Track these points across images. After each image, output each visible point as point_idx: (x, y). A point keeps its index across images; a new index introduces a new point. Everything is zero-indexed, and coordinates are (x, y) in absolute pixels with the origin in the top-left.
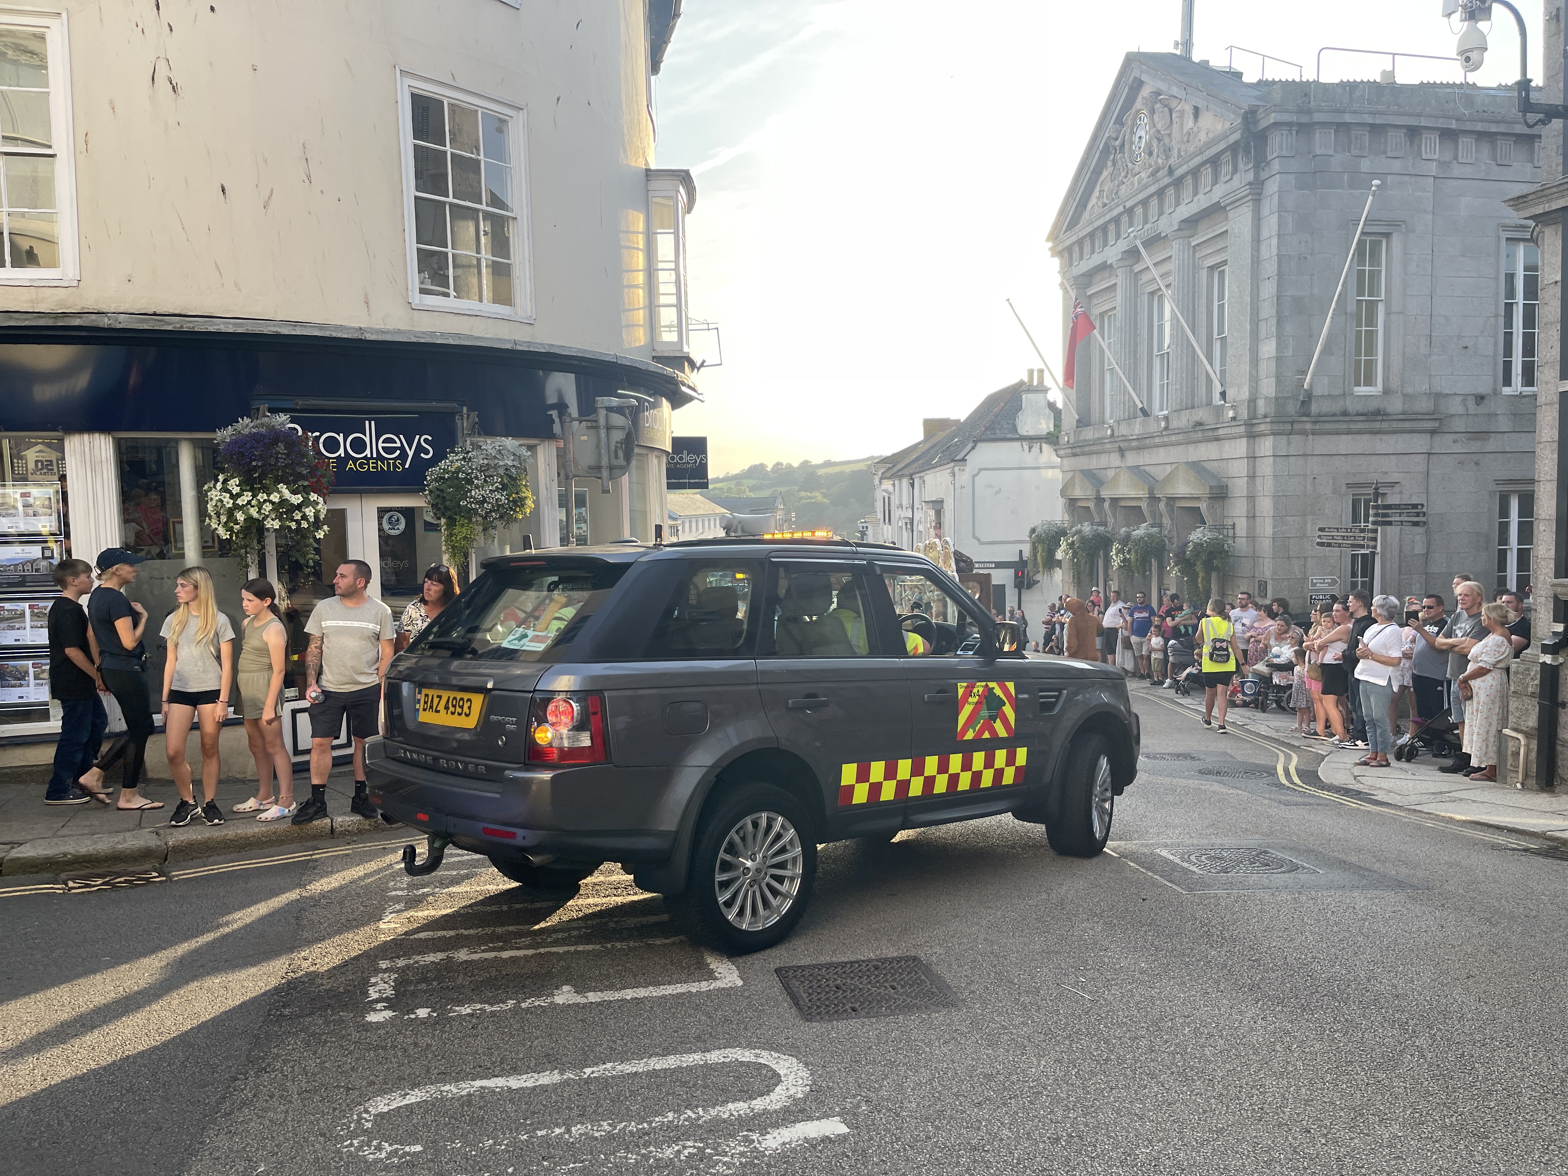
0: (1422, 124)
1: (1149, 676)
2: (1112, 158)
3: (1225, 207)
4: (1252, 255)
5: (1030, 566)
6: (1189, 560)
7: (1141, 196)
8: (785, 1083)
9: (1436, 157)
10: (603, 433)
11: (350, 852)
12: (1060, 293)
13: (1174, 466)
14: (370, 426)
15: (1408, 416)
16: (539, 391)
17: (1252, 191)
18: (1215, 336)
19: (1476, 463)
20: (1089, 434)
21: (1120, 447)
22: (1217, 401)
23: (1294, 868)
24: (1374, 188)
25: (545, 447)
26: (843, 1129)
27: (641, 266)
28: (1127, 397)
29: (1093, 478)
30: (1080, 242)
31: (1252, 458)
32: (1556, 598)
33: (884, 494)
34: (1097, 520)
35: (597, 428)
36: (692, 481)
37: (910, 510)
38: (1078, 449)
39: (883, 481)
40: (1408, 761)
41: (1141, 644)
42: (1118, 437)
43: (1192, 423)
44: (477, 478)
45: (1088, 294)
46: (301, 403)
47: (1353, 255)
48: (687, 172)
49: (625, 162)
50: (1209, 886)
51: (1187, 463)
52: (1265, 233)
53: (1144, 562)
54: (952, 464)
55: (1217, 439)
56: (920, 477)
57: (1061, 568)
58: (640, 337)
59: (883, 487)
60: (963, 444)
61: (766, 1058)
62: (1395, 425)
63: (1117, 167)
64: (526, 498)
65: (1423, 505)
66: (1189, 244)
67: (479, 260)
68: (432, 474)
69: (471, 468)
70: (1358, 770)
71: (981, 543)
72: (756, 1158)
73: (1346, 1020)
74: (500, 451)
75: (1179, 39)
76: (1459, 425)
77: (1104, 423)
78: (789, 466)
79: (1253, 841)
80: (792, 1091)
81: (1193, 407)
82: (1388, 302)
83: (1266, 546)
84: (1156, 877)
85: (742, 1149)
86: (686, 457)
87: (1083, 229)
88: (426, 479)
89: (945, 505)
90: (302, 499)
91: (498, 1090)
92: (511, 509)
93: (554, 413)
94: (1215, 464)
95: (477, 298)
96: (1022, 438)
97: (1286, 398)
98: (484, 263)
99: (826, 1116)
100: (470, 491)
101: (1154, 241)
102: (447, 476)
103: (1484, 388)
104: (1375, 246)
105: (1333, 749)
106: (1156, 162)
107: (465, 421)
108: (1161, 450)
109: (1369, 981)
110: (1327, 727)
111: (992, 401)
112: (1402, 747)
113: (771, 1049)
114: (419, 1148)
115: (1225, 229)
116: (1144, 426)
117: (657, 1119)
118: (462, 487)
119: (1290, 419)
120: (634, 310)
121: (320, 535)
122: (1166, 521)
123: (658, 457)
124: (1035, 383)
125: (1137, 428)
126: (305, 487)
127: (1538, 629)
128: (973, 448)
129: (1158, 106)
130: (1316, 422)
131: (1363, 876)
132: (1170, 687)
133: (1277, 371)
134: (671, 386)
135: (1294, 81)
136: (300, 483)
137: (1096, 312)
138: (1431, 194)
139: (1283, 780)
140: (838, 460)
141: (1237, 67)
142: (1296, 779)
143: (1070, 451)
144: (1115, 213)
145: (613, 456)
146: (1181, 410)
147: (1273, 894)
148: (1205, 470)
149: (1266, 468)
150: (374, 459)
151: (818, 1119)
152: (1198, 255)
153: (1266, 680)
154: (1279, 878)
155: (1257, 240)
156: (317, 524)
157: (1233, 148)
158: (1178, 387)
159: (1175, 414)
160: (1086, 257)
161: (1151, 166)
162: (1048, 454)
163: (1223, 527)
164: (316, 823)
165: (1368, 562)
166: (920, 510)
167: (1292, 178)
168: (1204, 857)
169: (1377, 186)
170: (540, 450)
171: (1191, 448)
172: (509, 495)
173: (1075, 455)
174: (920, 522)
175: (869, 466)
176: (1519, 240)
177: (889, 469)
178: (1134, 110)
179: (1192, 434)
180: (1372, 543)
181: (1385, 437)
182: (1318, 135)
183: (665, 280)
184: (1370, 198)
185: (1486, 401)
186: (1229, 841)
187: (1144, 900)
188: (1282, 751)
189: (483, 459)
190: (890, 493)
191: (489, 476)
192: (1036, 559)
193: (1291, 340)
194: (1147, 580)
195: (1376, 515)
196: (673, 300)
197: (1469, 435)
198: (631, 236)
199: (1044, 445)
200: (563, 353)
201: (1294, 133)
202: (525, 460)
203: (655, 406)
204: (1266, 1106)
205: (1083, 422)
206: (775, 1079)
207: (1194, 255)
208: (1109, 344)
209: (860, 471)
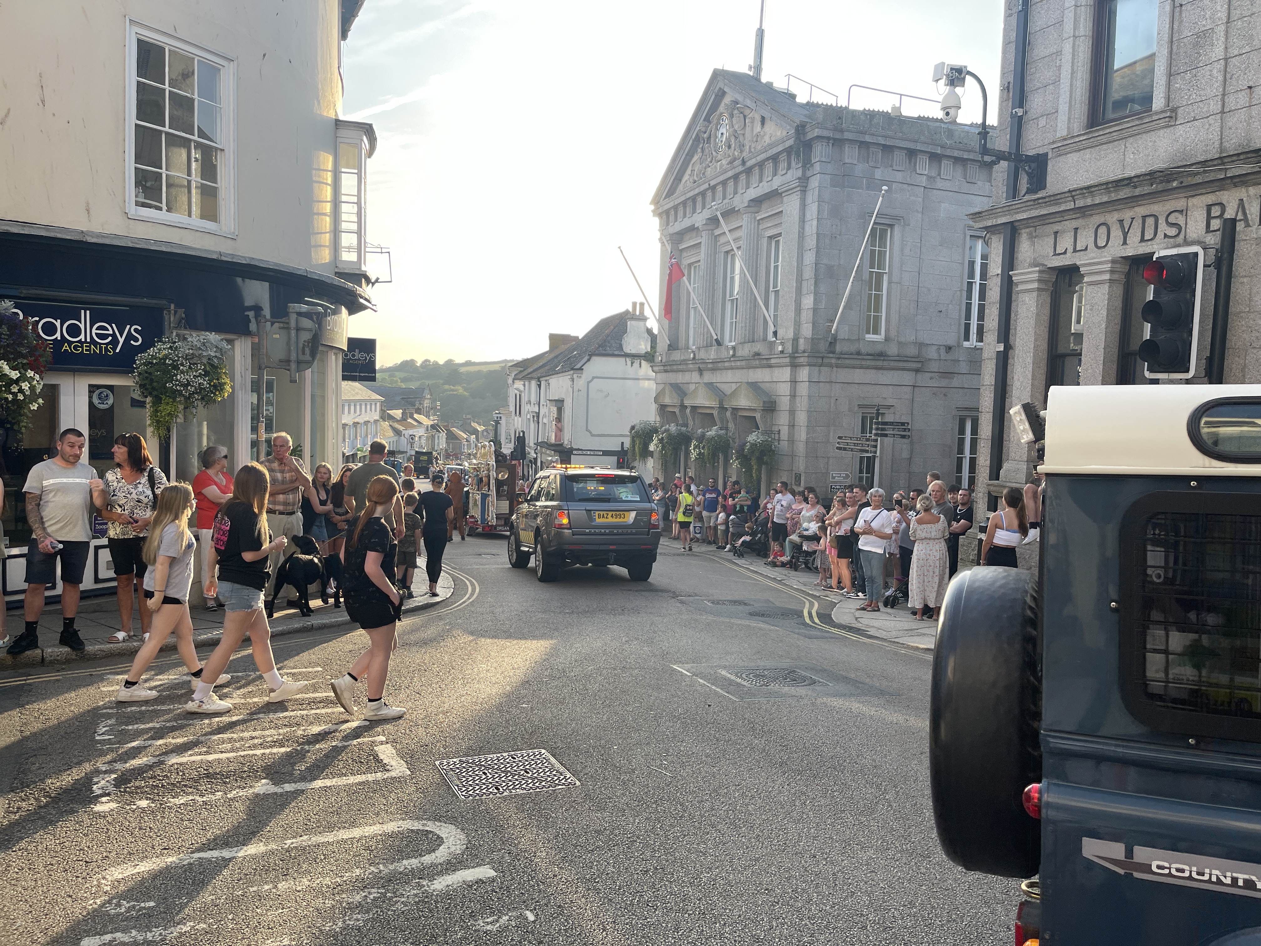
0: (917, 148)
1: (714, 542)
2: (701, 146)
3: (781, 194)
4: (799, 231)
5: (630, 454)
6: (746, 456)
7: (721, 178)
8: (447, 844)
9: (926, 173)
10: (293, 333)
11: (61, 677)
12: (659, 245)
13: (738, 384)
14: (86, 316)
15: (902, 358)
16: (237, 295)
17: (801, 184)
18: (771, 289)
19: (945, 395)
20: (677, 356)
21: (699, 367)
22: (771, 338)
23: (814, 682)
24: (883, 192)
25: (241, 342)
26: (492, 873)
27: (329, 199)
28: (706, 330)
29: (679, 390)
30: (675, 208)
31: (794, 382)
32: (989, 493)
33: (516, 391)
34: (680, 422)
35: (288, 328)
36: (362, 375)
37: (537, 406)
38: (668, 367)
39: (516, 381)
40: (892, 607)
41: (710, 517)
42: (699, 360)
43: (752, 353)
44: (182, 365)
45: (680, 248)
46: (25, 292)
47: (868, 238)
48: (370, 126)
49: (318, 112)
50: (754, 695)
51: (748, 383)
52: (808, 216)
53: (714, 456)
54: (572, 372)
55: (770, 366)
56: (546, 380)
57: (652, 457)
58: (326, 256)
59: (516, 386)
60: (580, 357)
61: (431, 826)
62: (892, 364)
63: (705, 154)
64: (225, 383)
65: (908, 423)
66: (755, 218)
67: (189, 182)
68: (140, 359)
69: (177, 356)
70: (859, 614)
71: (593, 435)
72: (427, 897)
73: (843, 783)
74: (204, 344)
75: (752, 64)
76: (934, 366)
77: (688, 348)
78: (436, 364)
79: (786, 663)
80: (453, 849)
81: (753, 342)
82: (890, 274)
83: (801, 448)
84: (717, 690)
85: (415, 892)
86: (358, 355)
87: (677, 198)
88: (135, 363)
89: (565, 403)
90: (19, 375)
91: (213, 859)
92: (212, 393)
93: (251, 314)
94: (768, 385)
95: (186, 213)
96: (626, 355)
97: (820, 339)
98: (194, 185)
99: (479, 865)
100: (176, 375)
101: (729, 213)
102: (154, 361)
103: (951, 340)
104: (883, 233)
105: (843, 598)
106: (734, 154)
107: (172, 316)
108: (730, 371)
109: (858, 757)
110: (839, 582)
111: (604, 324)
112: (888, 598)
113: (435, 820)
114: (152, 904)
115: (781, 210)
116: (717, 353)
117: (347, 875)
118: (169, 372)
119: (821, 355)
120: (321, 233)
121: (35, 407)
122: (731, 425)
123: (336, 354)
124: (638, 313)
125: (712, 354)
126: (24, 365)
127: (978, 515)
128: (589, 360)
129: (736, 112)
130: (839, 358)
131: (858, 687)
132: (729, 551)
133: (813, 318)
134: (349, 298)
135: (831, 105)
136: (19, 361)
137: (685, 262)
138: (920, 200)
139: (808, 620)
140: (477, 361)
141: (793, 90)
142: (817, 620)
143: (662, 368)
144: (702, 188)
145: (300, 352)
146: (744, 343)
147: (798, 701)
148: (760, 388)
149: (803, 389)
150: (88, 343)
151: (473, 867)
152: (761, 227)
153: (797, 548)
154: (801, 691)
155: (803, 221)
156: (33, 397)
157: (788, 151)
158: (743, 325)
159: (740, 346)
160: (679, 220)
161: (729, 156)
162: (645, 369)
163: (772, 432)
164: (28, 653)
165: (871, 461)
166: (545, 407)
167: (828, 177)
168: (751, 675)
169: (885, 190)
170: (237, 344)
171: (751, 371)
172: (210, 380)
173: (666, 371)
174: (544, 416)
175: (503, 368)
176: (979, 237)
177: (521, 372)
178: (718, 112)
179: (752, 361)
180: (873, 449)
181: (885, 372)
182: (847, 148)
183: (348, 212)
184: (881, 199)
185: (952, 350)
186: (768, 664)
187: (709, 706)
188: (808, 600)
189: (189, 349)
190: (521, 392)
191: (194, 364)
192: (634, 450)
193: (824, 297)
194: (715, 468)
195: (877, 429)
196: (354, 227)
197: (940, 374)
198: (321, 173)
199: (642, 361)
200: (262, 265)
201: (831, 145)
202: (225, 352)
203: (336, 312)
204: (788, 842)
205: (673, 347)
206: (440, 841)
207: (758, 227)
208: (694, 288)
209: (495, 371)
